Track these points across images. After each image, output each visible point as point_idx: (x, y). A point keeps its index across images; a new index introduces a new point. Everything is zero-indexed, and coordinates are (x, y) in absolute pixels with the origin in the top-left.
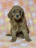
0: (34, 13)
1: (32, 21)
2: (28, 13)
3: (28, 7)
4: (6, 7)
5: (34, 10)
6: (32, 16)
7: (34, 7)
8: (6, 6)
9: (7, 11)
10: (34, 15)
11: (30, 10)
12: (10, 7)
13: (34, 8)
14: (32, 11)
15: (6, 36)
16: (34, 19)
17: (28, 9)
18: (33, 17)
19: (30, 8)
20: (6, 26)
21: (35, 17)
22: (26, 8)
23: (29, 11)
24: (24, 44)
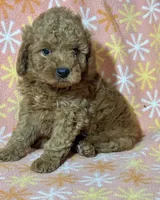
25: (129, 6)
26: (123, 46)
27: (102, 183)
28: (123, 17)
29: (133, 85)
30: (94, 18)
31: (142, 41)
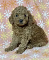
0: (46, 12)
1: (44, 23)
2: (38, 12)
3: (36, 5)
4: (7, 7)
5: (46, 8)
6: (43, 16)
9: (9, 13)
11: (40, 8)
12: (12, 7)
13: (45, 5)
14: (42, 10)
16: (46, 20)
17: (37, 7)
18: (45, 18)
21: (47, 18)
22: (34, 6)
23: (39, 10)
24: (35, 54)
25: (42, 3)
26: (41, 15)
27: (36, 57)
28: (41, 6)
29: (45, 26)
30: (32, 8)
31: (47, 13)
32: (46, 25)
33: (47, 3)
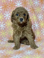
3: (33, 8)
5: (41, 11)
6: (38, 18)
7: (40, 8)
8: (7, 8)
9: (8, 14)
10: (40, 17)
11: (36, 11)
12: (11, 9)
15: (7, 42)
17: (33, 10)
18: (39, 20)
19: (36, 8)
20: (8, 31)
21: (42, 20)
22: (30, 9)
23: (35, 13)
24: (29, 51)
32: (40, 26)
33: (42, 7)
